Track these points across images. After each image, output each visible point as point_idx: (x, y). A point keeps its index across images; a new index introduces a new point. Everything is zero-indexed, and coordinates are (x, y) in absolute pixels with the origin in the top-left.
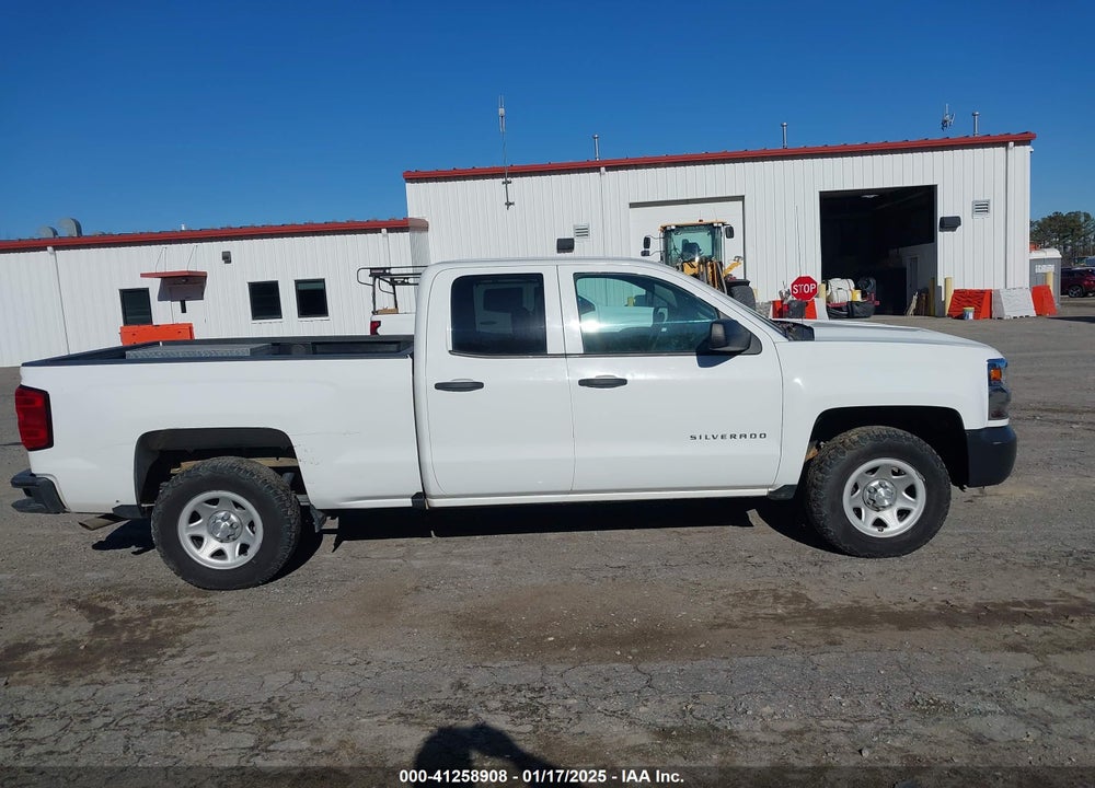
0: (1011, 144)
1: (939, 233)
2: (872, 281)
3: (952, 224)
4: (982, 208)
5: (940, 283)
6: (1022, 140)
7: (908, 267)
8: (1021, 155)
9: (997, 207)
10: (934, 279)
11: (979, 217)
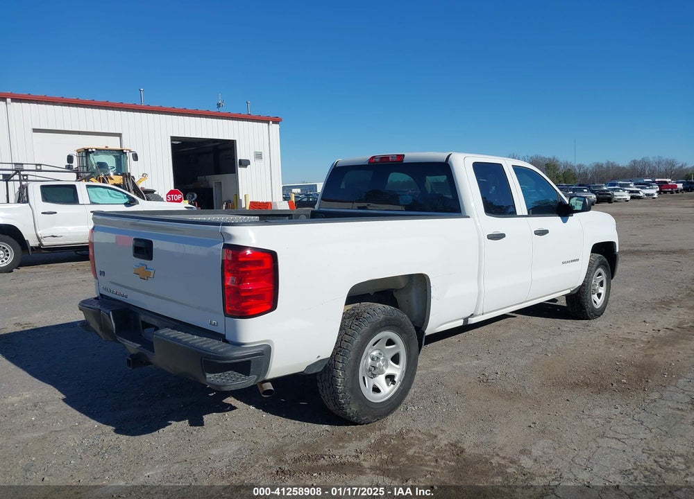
0: (271, 122)
1: (239, 168)
2: (195, 195)
3: (245, 163)
4: (259, 156)
5: (241, 197)
6: (276, 121)
7: (214, 187)
8: (275, 128)
9: (265, 156)
10: (237, 195)
11: (258, 162)
